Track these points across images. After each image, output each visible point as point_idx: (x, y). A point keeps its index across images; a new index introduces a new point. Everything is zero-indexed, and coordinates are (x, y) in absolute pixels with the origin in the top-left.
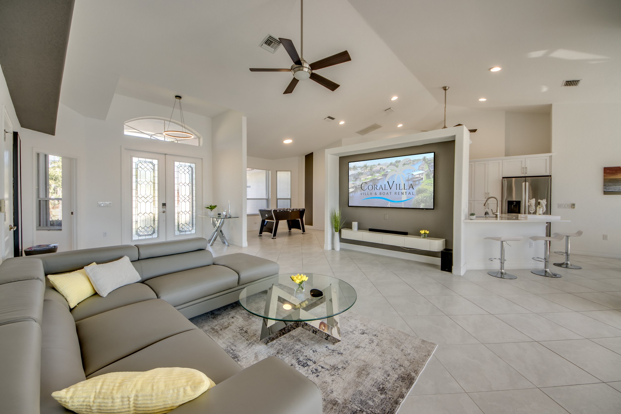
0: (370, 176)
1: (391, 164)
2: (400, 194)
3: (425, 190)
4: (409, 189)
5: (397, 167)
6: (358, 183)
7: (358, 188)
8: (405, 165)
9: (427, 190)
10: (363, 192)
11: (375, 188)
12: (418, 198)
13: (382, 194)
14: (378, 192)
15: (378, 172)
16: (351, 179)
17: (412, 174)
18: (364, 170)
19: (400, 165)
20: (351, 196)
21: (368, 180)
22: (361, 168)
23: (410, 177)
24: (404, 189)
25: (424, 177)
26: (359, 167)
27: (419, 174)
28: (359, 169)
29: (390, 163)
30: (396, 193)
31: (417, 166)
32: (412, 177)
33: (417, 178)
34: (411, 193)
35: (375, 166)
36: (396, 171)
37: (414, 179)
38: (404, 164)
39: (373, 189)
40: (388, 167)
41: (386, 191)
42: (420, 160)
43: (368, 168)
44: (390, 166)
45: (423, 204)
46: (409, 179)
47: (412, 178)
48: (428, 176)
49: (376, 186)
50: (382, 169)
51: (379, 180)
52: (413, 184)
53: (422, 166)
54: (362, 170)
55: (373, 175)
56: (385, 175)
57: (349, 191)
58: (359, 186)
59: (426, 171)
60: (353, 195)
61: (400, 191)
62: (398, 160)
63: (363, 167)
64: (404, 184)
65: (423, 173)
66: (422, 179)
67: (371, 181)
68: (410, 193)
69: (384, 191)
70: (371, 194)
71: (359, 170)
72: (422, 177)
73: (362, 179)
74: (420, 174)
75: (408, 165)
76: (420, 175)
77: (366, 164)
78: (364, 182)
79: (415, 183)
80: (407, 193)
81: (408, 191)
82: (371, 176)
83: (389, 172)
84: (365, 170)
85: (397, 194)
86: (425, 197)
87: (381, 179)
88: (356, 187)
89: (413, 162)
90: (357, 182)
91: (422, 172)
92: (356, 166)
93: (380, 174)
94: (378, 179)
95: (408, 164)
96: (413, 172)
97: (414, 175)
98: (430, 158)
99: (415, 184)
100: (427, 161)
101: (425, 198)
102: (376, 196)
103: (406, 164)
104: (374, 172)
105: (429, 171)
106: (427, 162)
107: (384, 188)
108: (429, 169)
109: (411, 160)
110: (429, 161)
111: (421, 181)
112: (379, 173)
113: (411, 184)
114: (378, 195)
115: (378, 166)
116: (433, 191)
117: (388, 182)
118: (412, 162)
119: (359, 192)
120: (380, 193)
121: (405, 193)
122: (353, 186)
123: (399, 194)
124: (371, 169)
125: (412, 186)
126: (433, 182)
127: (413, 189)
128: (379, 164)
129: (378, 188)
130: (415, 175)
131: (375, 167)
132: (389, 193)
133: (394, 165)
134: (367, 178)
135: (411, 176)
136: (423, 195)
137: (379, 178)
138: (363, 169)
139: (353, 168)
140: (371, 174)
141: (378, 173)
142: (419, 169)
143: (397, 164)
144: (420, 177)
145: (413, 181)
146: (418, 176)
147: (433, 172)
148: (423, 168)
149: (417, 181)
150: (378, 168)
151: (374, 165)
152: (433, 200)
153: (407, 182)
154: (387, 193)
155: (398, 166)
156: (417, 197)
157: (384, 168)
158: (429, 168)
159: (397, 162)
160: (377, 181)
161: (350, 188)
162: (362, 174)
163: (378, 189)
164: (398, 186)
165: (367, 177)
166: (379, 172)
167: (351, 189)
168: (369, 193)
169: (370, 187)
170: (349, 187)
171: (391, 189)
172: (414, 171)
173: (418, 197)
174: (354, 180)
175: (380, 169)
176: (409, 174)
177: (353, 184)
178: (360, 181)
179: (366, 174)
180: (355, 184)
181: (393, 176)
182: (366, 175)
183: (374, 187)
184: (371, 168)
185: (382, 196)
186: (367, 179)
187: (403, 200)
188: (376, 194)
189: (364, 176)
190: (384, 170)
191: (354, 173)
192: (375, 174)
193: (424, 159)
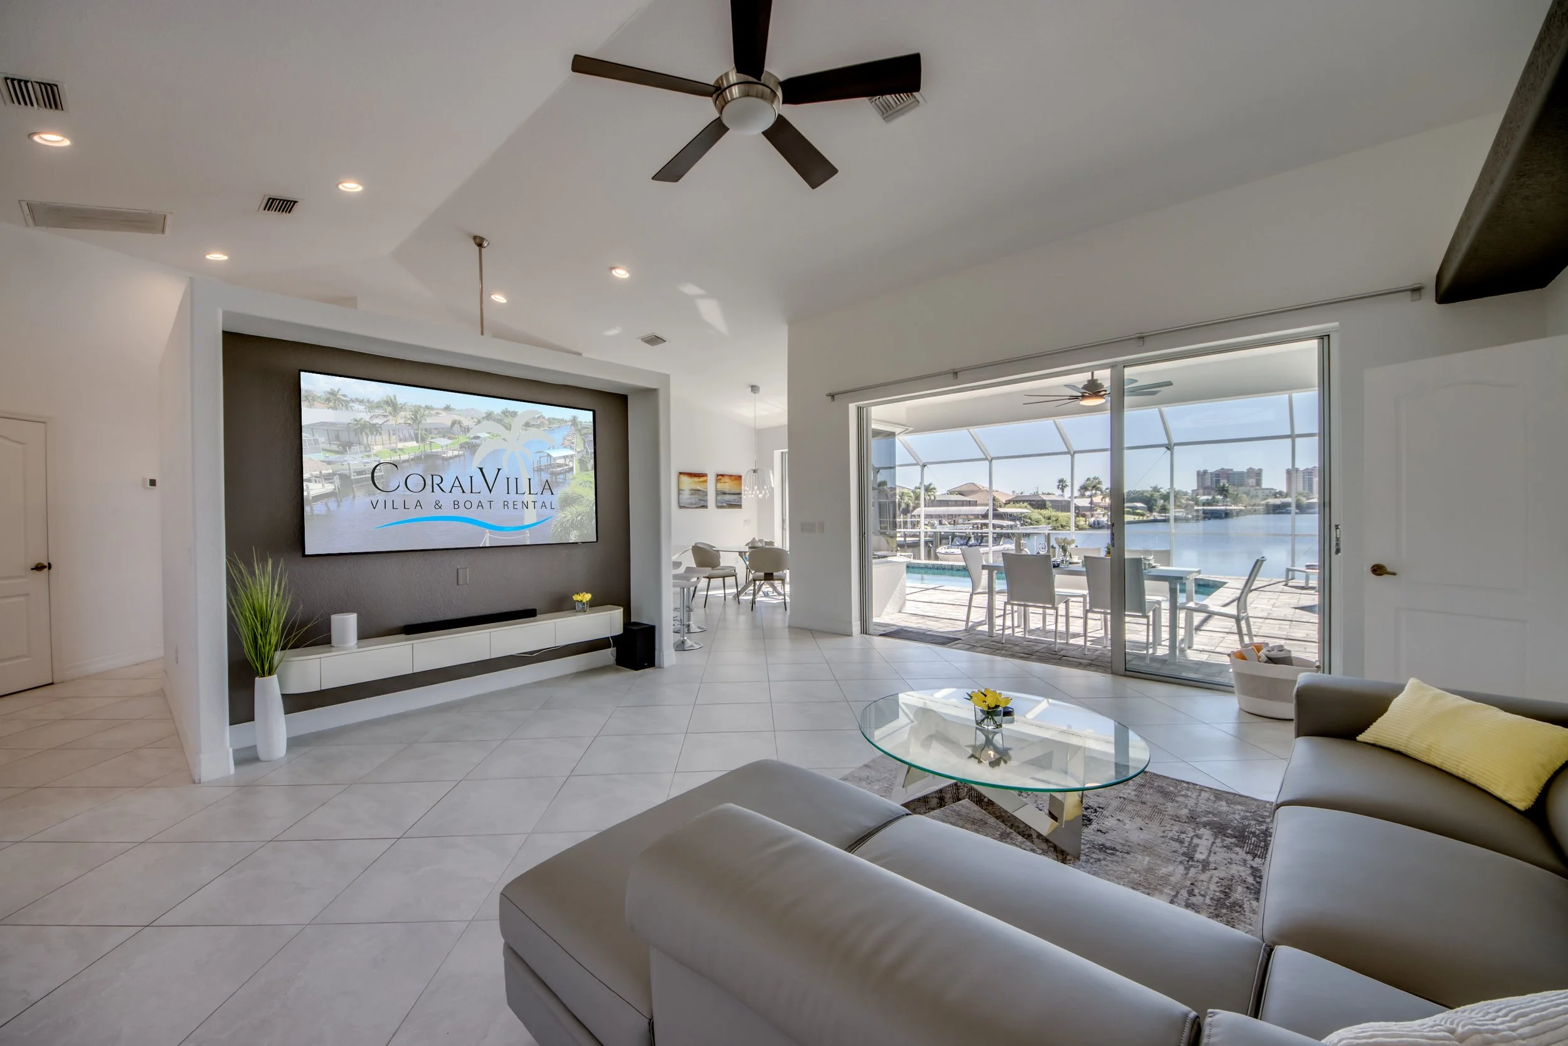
0: (414, 444)
1: (489, 416)
2: (519, 506)
3: (578, 498)
4: (542, 494)
5: (508, 427)
6: (356, 461)
7: (357, 481)
8: (530, 427)
9: (583, 497)
10: (381, 497)
11: (436, 488)
12: (564, 517)
13: (461, 504)
14: (446, 500)
15: (446, 432)
16: (316, 442)
17: (549, 455)
18: (385, 416)
19: (517, 424)
20: (316, 512)
21: (404, 457)
22: (371, 406)
23: (544, 462)
24: (530, 493)
25: (575, 464)
26: (361, 402)
27: (565, 457)
28: (356, 406)
29: (486, 413)
30: (505, 505)
31: (558, 436)
32: (549, 463)
33: (560, 466)
34: (548, 506)
35: (434, 412)
36: (504, 439)
37: (554, 467)
38: (527, 425)
39: (429, 487)
40: (479, 422)
41: (475, 499)
42: (566, 421)
43: (403, 414)
44: (485, 422)
45: (575, 531)
46: (540, 466)
47: (548, 466)
48: (582, 462)
49: (437, 480)
50: (461, 426)
51: (451, 461)
52: (552, 481)
53: (570, 438)
54: (377, 417)
55: (423, 440)
56: (471, 447)
57: (305, 494)
58: (359, 473)
59: (579, 452)
60: (329, 510)
61: (519, 498)
62: (511, 409)
63: (378, 406)
64: (530, 479)
65: (572, 456)
66: (571, 469)
67: (417, 460)
68: (544, 505)
69: (468, 496)
70: (419, 504)
71: (362, 414)
72: (571, 464)
73: (377, 448)
74: (567, 456)
75: (538, 428)
76: (568, 460)
77: (395, 397)
78: (388, 460)
79: (556, 479)
80: (539, 504)
81: (540, 499)
82: (417, 442)
83: (485, 439)
84: (390, 417)
85: (511, 505)
86: (579, 515)
87: (456, 457)
88: (344, 478)
89: (550, 424)
90: (347, 457)
91: (569, 452)
92: (344, 396)
93: (451, 441)
94: (445, 455)
95: (538, 426)
96: (549, 448)
97: (552, 458)
98: (585, 422)
99: (556, 481)
100: (579, 427)
101: (579, 518)
102: (440, 513)
103: (534, 425)
104: (428, 431)
105: (585, 453)
106: (580, 431)
107: (467, 488)
108: (585, 447)
109: (544, 418)
110: (585, 428)
111: (569, 476)
112: (449, 438)
113: (547, 481)
114: (448, 510)
115: (444, 414)
116: (594, 501)
117: (481, 469)
118: (547, 422)
119: (362, 498)
120: (456, 504)
121: (531, 505)
122: (331, 471)
123: (515, 507)
124: (416, 417)
125: (548, 487)
126: (593, 480)
127: (552, 494)
128: (447, 408)
129: (446, 486)
130: (555, 459)
131: (431, 415)
132: (486, 505)
133: (499, 421)
134: (401, 450)
135: (546, 458)
136: (574, 509)
137: (450, 454)
138: (379, 412)
139: (328, 400)
140: (416, 435)
141: (444, 437)
142: (563, 444)
143: (507, 420)
144: (567, 465)
145: (550, 474)
146: (561, 461)
147: (593, 455)
148: (573, 443)
149: (561, 473)
150: (446, 419)
151: (427, 407)
152: (594, 521)
153: (536, 473)
154: (480, 505)
155: (510, 426)
156: (561, 515)
157: (466, 422)
158: (584, 444)
159: (505, 413)
160: (440, 462)
161: (309, 480)
162: (375, 429)
163: (447, 489)
164: (513, 484)
165: (400, 445)
166: (449, 435)
167: (320, 485)
168: (411, 503)
169: (415, 482)
170: (305, 476)
171: (490, 491)
172: (553, 447)
173: (564, 515)
174: (334, 447)
175: (454, 423)
176: (541, 454)
177: (329, 463)
178: (369, 456)
179: (393, 432)
180: (337, 467)
181: (495, 453)
182: (394, 438)
183: (429, 482)
184: (417, 415)
185: (462, 512)
186: (399, 452)
187: (526, 523)
188: (437, 505)
189: (385, 437)
190: (467, 430)
191: (333, 421)
192: (432, 438)
193: (574, 421)
